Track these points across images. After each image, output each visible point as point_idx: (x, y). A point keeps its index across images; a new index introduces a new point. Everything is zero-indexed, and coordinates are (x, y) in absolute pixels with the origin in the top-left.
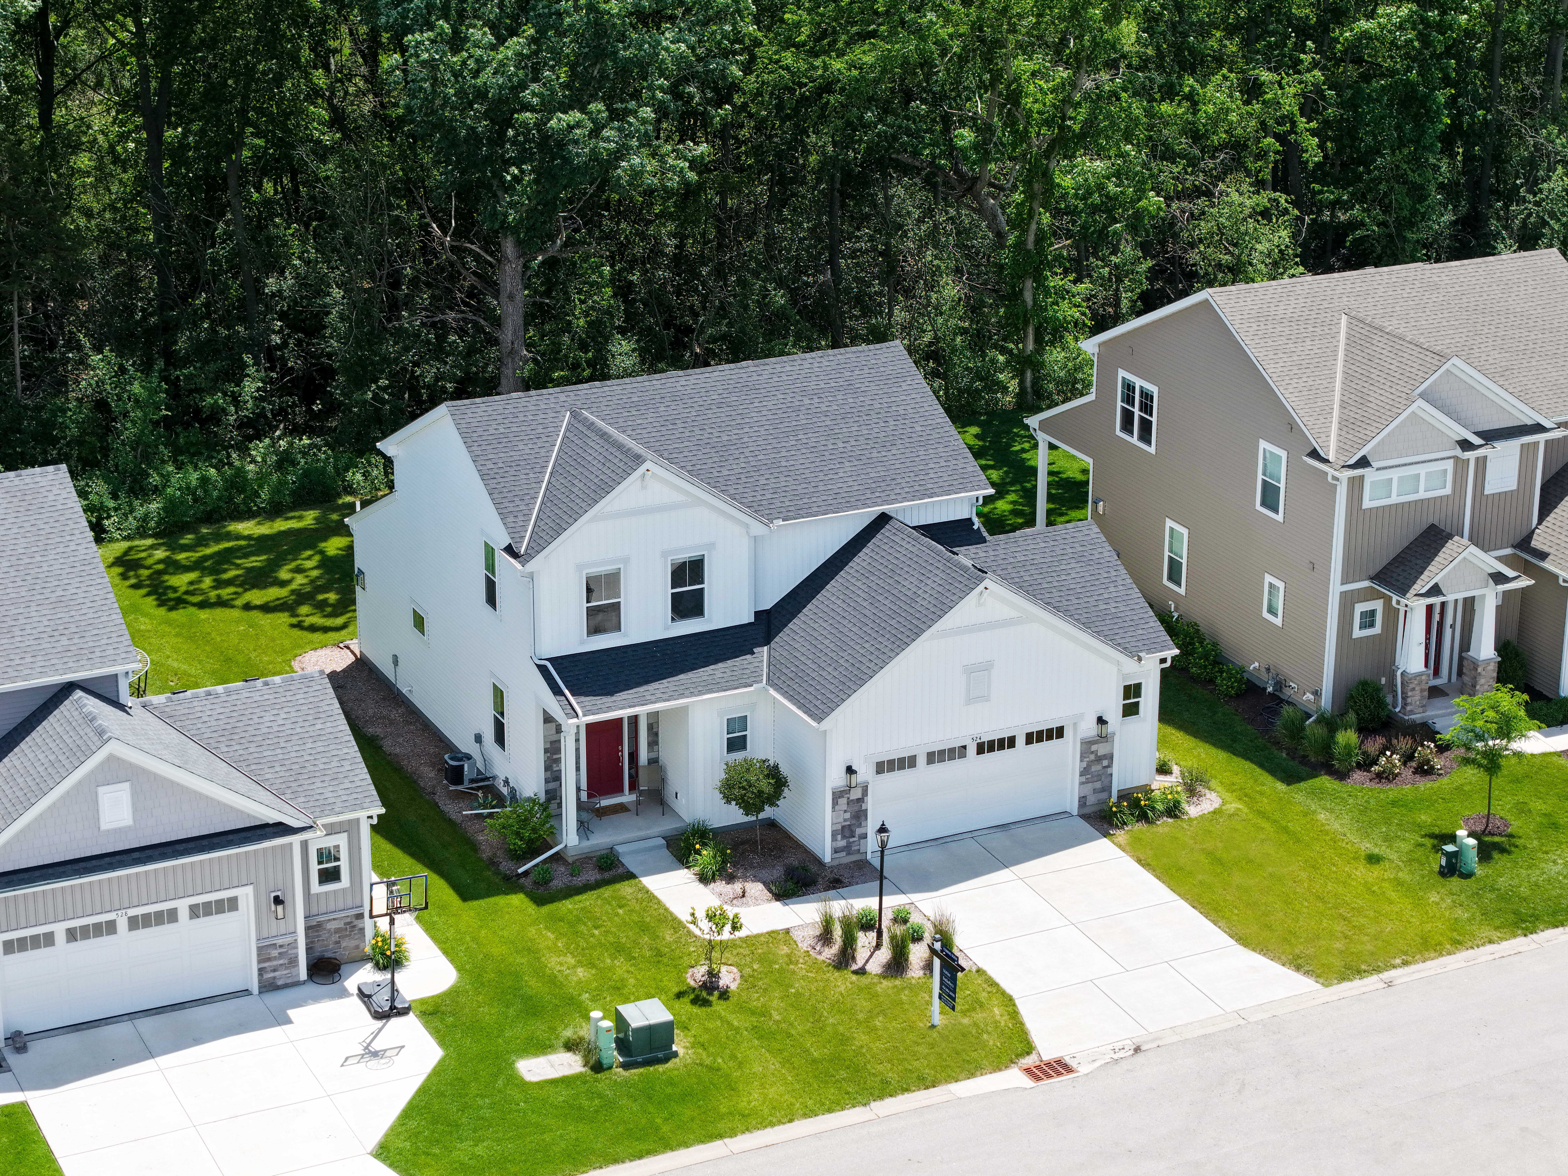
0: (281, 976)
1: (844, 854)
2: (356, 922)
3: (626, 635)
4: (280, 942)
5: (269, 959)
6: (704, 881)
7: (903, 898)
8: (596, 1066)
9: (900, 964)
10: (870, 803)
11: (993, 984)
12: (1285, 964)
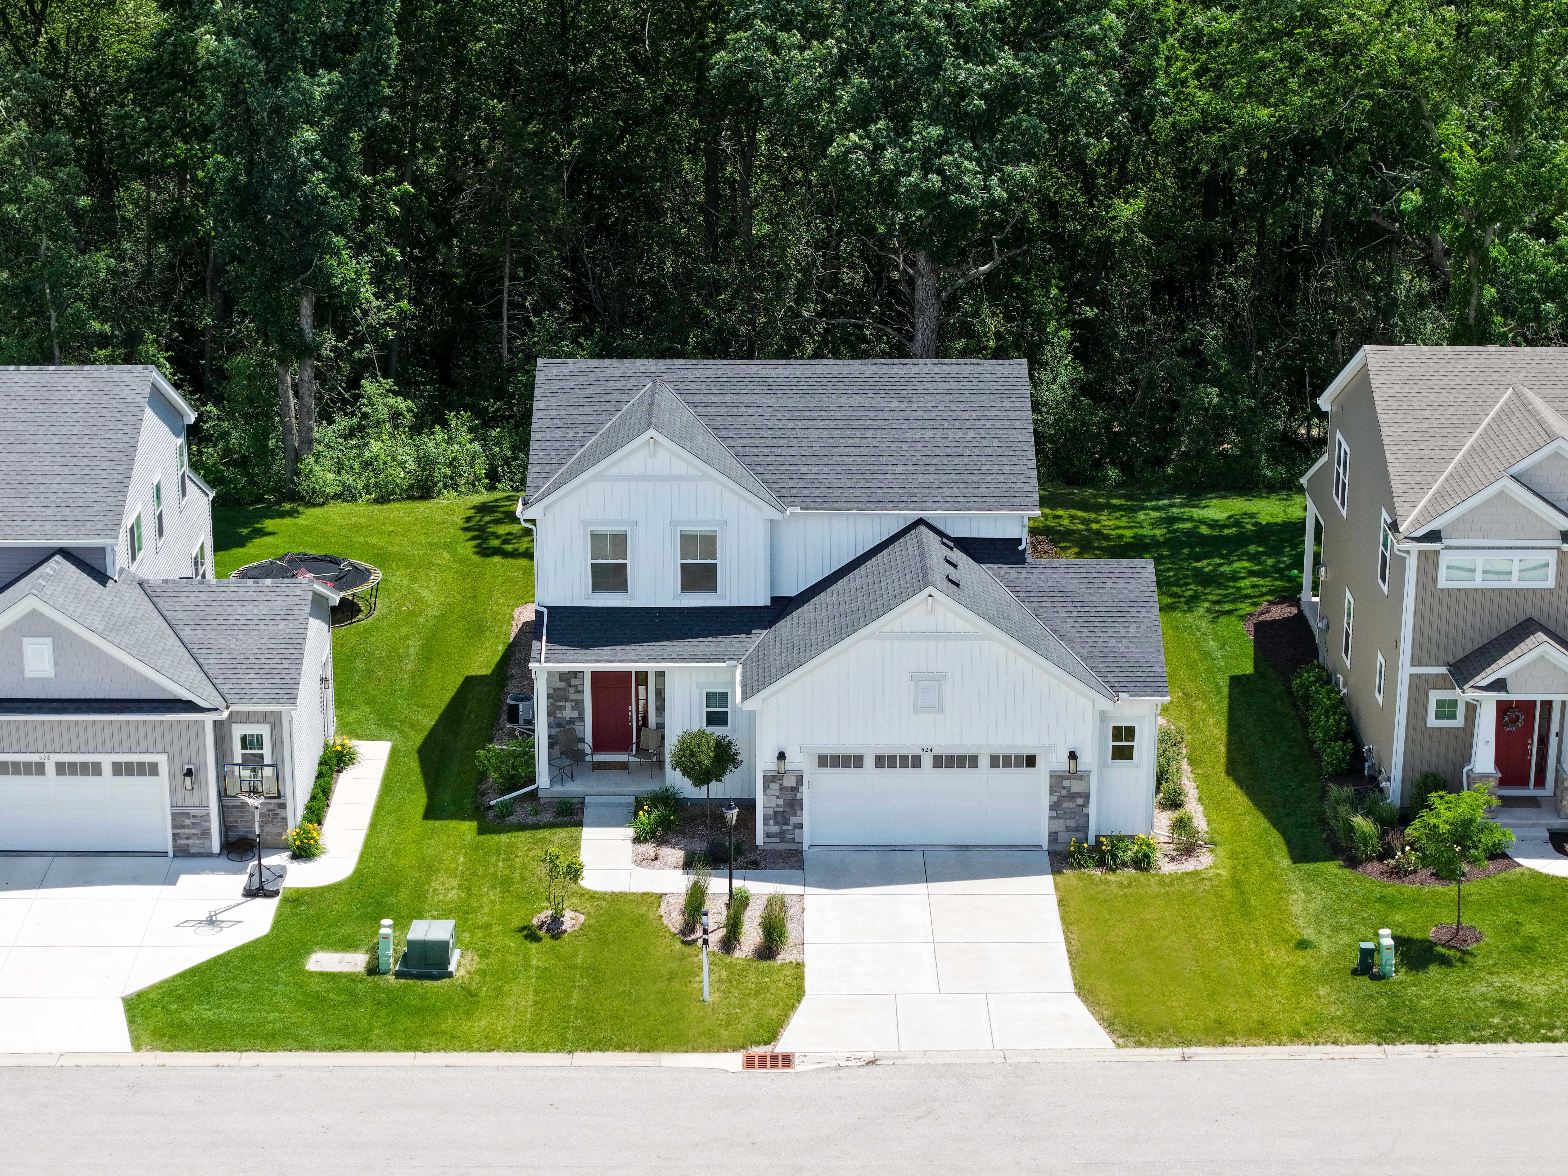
0: (195, 844)
1: (777, 840)
2: (278, 811)
3: (632, 597)
4: (192, 812)
5: (182, 827)
6: (637, 840)
7: (798, 889)
8: (373, 970)
9: (729, 943)
10: (806, 794)
11: (800, 978)
12: (1101, 1019)
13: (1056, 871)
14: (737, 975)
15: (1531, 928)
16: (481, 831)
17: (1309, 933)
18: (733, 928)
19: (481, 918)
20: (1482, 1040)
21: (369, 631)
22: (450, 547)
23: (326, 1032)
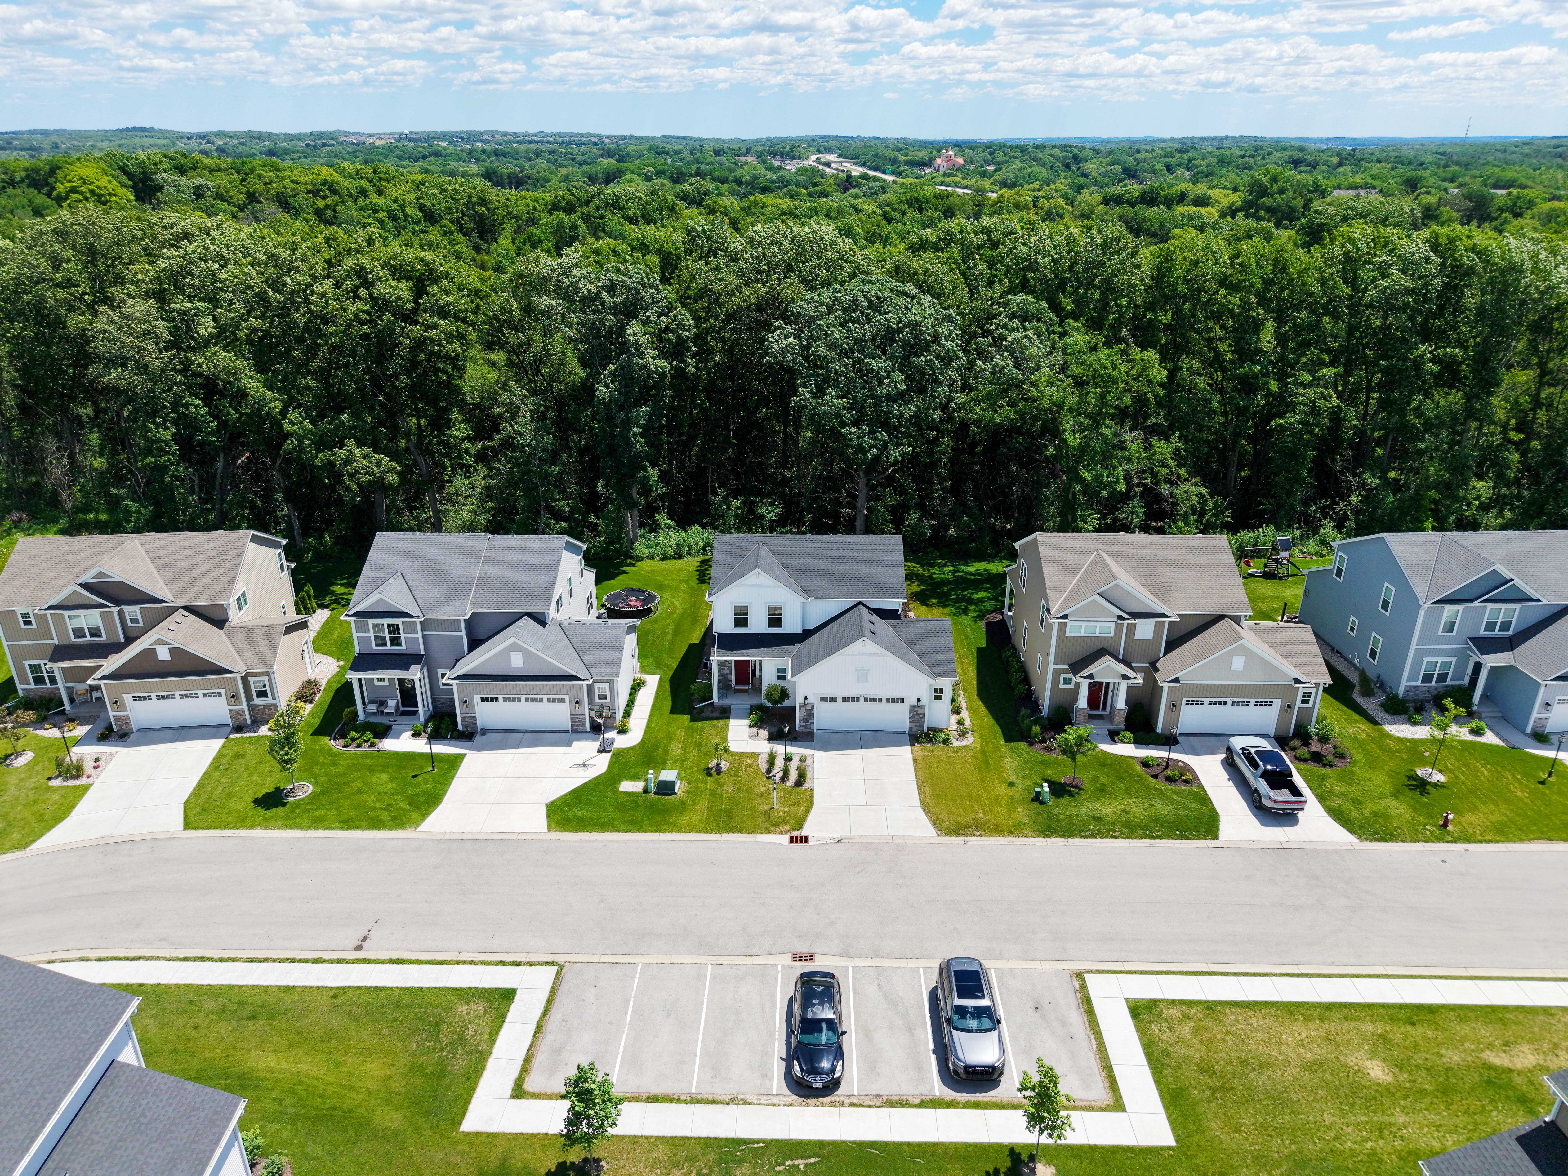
0: (580, 728)
1: (804, 729)
2: (612, 712)
3: (750, 630)
4: (579, 717)
5: (576, 722)
6: (750, 726)
7: (811, 751)
8: (646, 791)
9: (784, 778)
10: (815, 711)
11: (812, 796)
12: (931, 820)
13: (912, 745)
14: (788, 794)
15: (1104, 779)
16: (692, 720)
17: (1013, 779)
18: (786, 772)
19: (689, 764)
20: (1086, 837)
21: (654, 621)
22: (687, 582)
23: (625, 822)
